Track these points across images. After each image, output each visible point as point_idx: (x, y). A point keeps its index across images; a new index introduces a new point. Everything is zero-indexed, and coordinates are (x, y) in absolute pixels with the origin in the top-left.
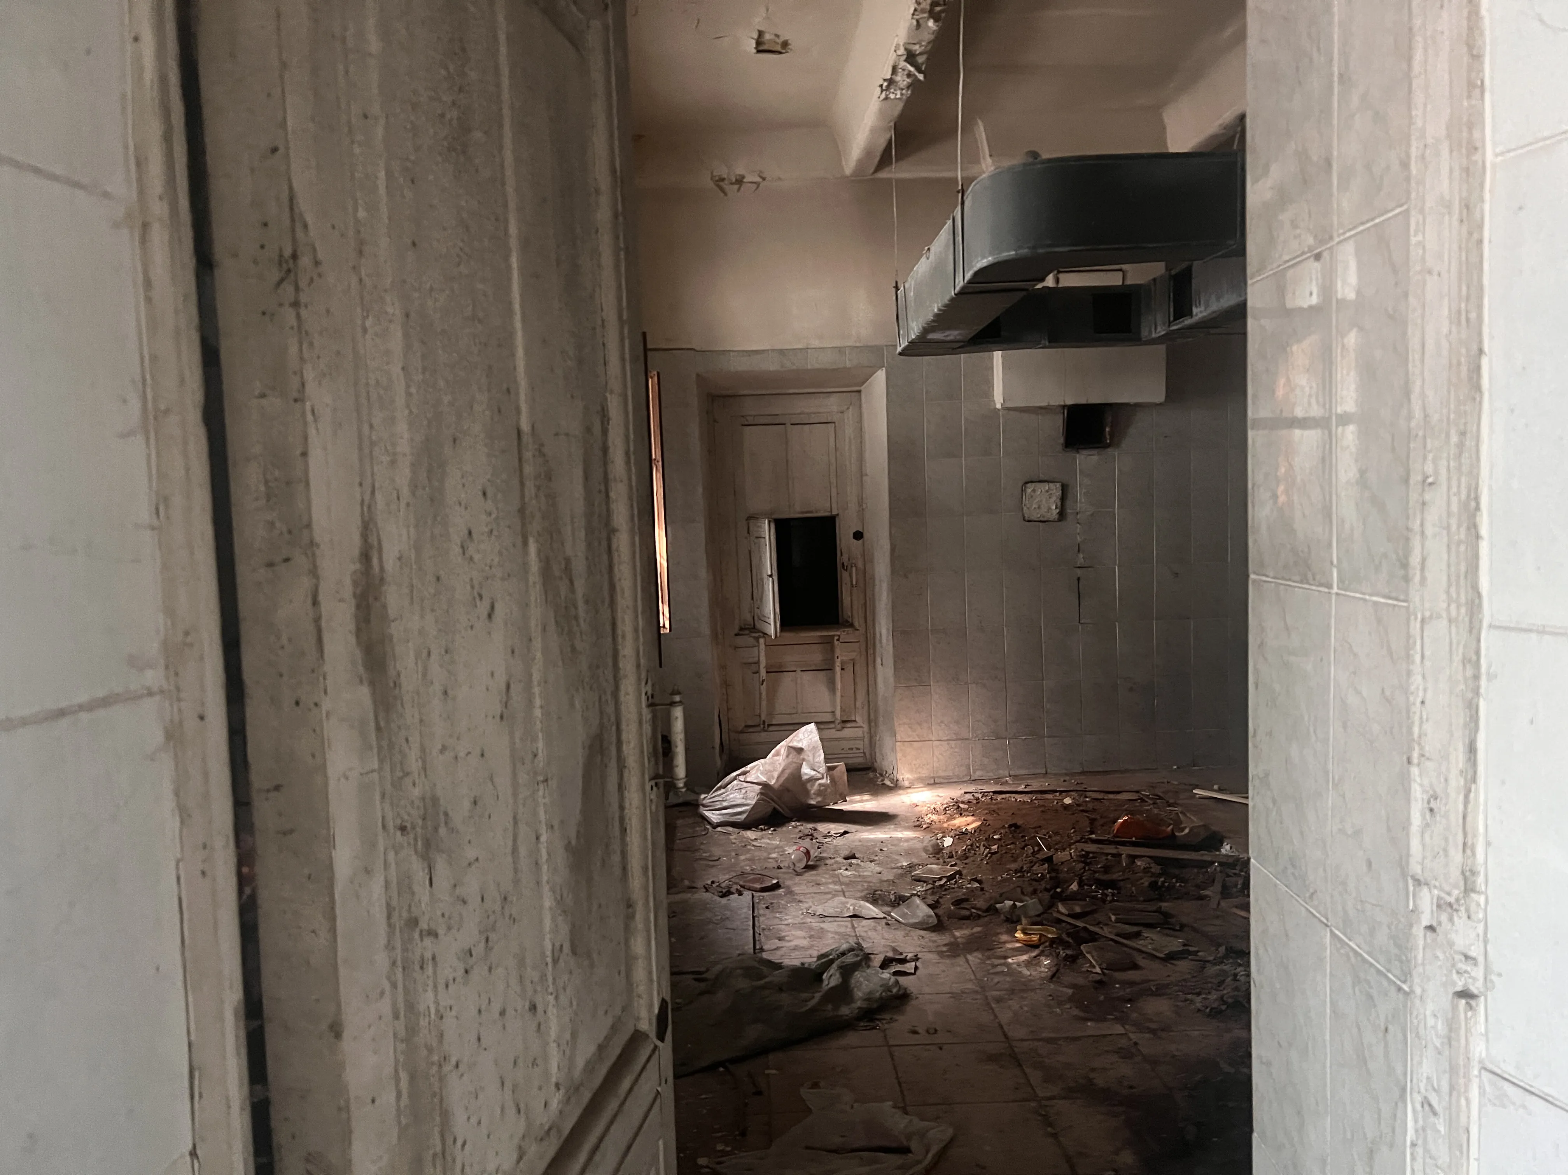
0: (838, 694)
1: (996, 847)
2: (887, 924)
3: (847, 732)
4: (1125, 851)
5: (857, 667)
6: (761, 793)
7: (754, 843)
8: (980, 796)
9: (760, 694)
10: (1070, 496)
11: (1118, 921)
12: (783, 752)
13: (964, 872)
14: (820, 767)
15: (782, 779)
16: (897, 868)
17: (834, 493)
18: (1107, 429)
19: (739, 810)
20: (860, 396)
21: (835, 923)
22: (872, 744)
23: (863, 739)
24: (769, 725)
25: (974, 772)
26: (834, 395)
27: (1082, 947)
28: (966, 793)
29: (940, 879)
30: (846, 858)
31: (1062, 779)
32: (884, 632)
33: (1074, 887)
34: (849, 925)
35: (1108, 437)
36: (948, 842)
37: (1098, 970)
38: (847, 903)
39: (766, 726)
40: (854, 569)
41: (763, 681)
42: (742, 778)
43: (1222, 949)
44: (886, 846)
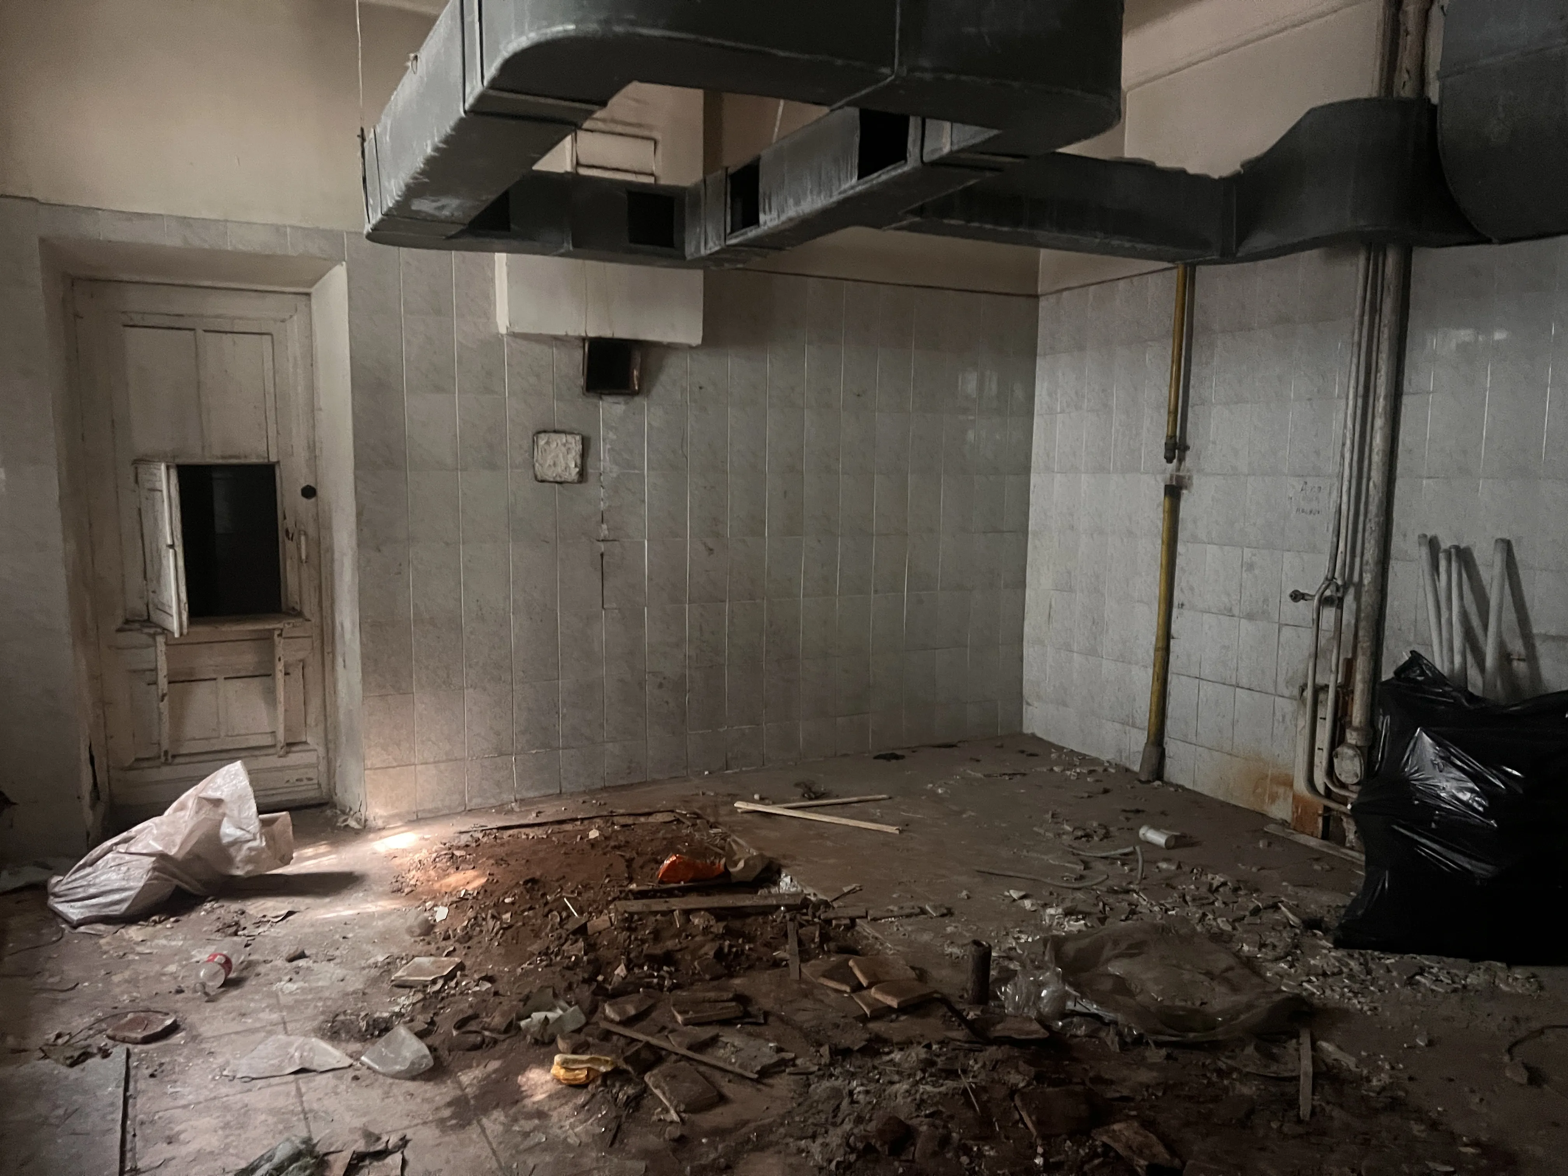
0: (281, 709)
1: (508, 915)
2: (356, 1078)
3: (295, 758)
4: (677, 904)
5: (309, 670)
6: (154, 869)
7: (139, 949)
8: (480, 835)
9: (160, 714)
10: (592, 451)
11: (686, 1023)
12: (191, 804)
13: (468, 963)
14: (249, 825)
15: (188, 847)
16: (369, 967)
17: (272, 433)
18: (635, 373)
19: (116, 897)
20: (310, 300)
21: (269, 1090)
22: (330, 772)
23: (315, 766)
24: (174, 756)
25: (470, 800)
26: (271, 295)
27: (646, 1078)
28: (461, 833)
29: (434, 982)
30: (291, 960)
31: (581, 801)
32: (348, 625)
33: (621, 971)
34: (292, 1088)
35: (636, 382)
36: (442, 913)
37: (674, 1116)
38: (290, 1044)
39: (170, 758)
40: (303, 538)
41: (164, 696)
42: (122, 848)
43: (825, 1050)
44: (352, 930)
